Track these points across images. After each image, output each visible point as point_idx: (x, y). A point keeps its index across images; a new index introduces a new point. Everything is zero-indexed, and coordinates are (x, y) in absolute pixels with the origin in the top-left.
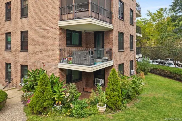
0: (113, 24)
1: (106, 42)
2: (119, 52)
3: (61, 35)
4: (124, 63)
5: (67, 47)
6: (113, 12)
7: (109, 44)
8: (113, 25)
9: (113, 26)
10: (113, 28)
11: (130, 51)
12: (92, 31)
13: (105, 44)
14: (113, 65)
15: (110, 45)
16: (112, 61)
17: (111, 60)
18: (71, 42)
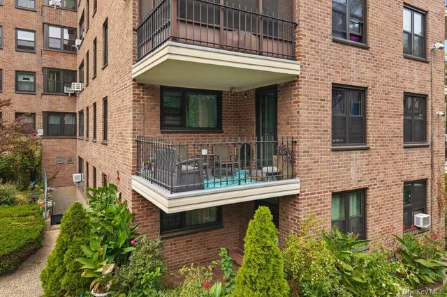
0: (299, 60)
1: (282, 118)
2: (333, 150)
3: (142, 103)
4: (367, 188)
5: (162, 133)
6: (299, 21)
7: (288, 124)
8: (299, 62)
9: (298, 67)
10: (298, 73)
11: (405, 147)
12: (252, 88)
13: (278, 127)
14: (298, 195)
15: (292, 127)
16: (297, 180)
17: (293, 177)
18: (183, 120)
